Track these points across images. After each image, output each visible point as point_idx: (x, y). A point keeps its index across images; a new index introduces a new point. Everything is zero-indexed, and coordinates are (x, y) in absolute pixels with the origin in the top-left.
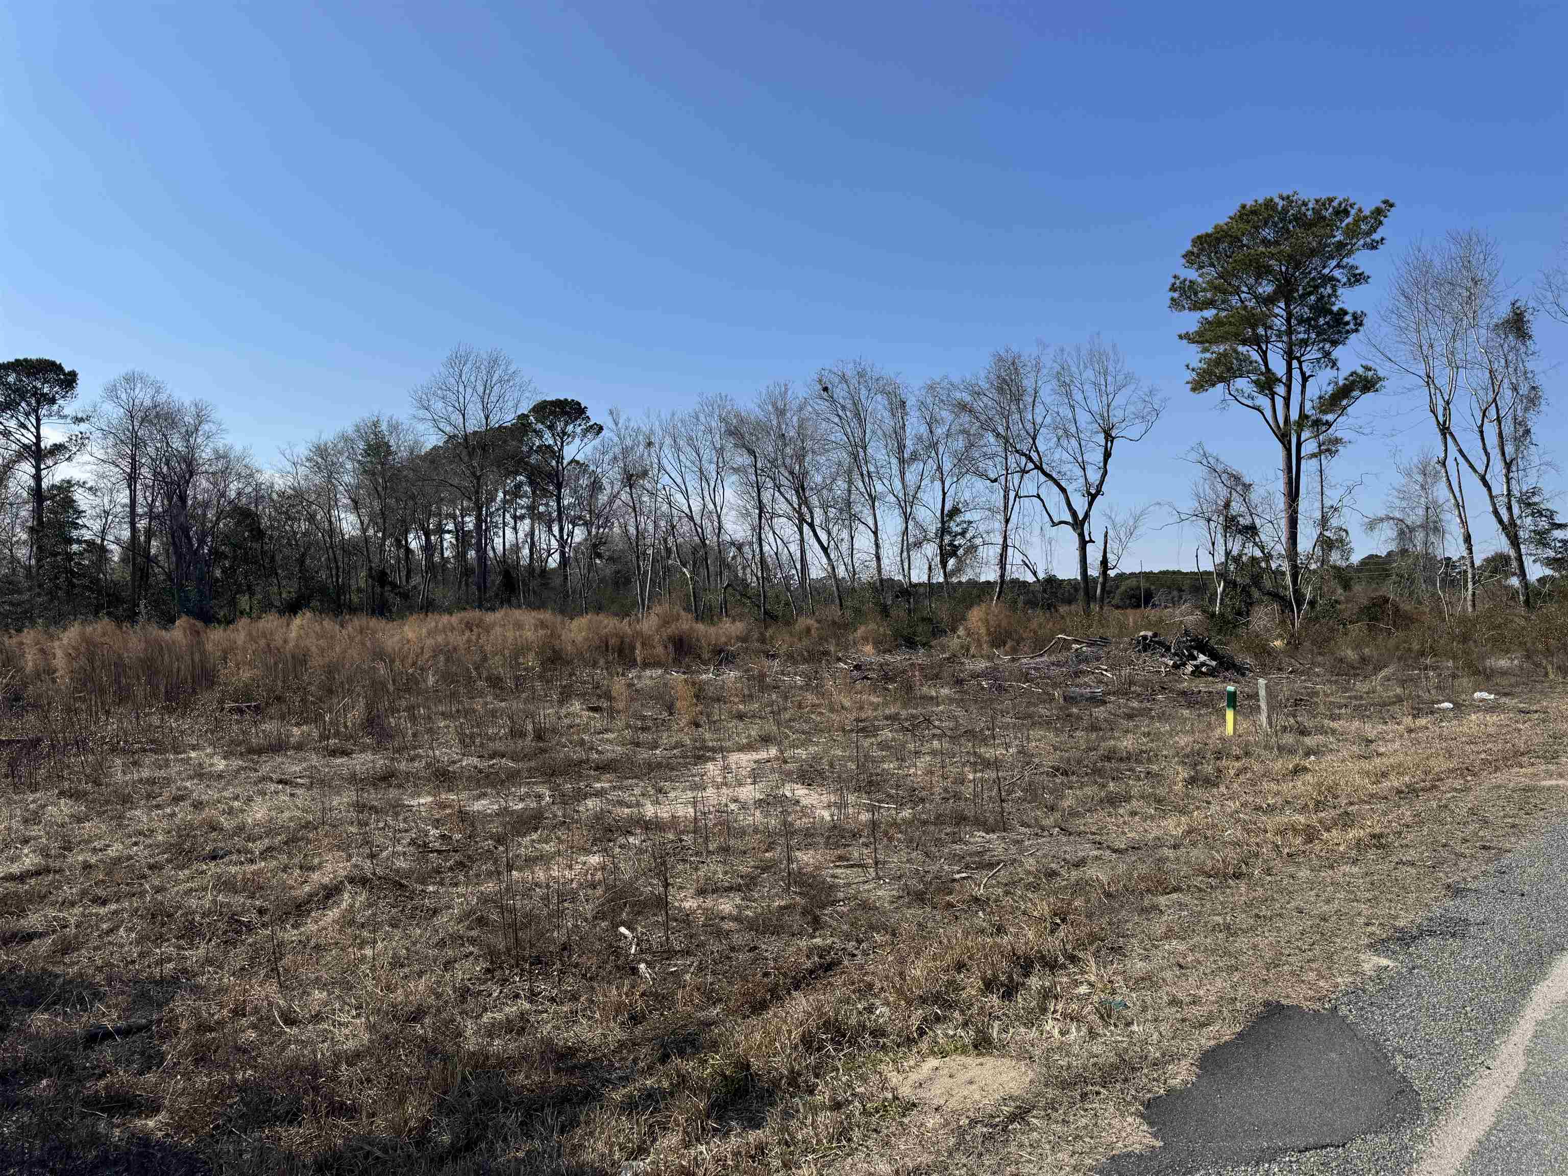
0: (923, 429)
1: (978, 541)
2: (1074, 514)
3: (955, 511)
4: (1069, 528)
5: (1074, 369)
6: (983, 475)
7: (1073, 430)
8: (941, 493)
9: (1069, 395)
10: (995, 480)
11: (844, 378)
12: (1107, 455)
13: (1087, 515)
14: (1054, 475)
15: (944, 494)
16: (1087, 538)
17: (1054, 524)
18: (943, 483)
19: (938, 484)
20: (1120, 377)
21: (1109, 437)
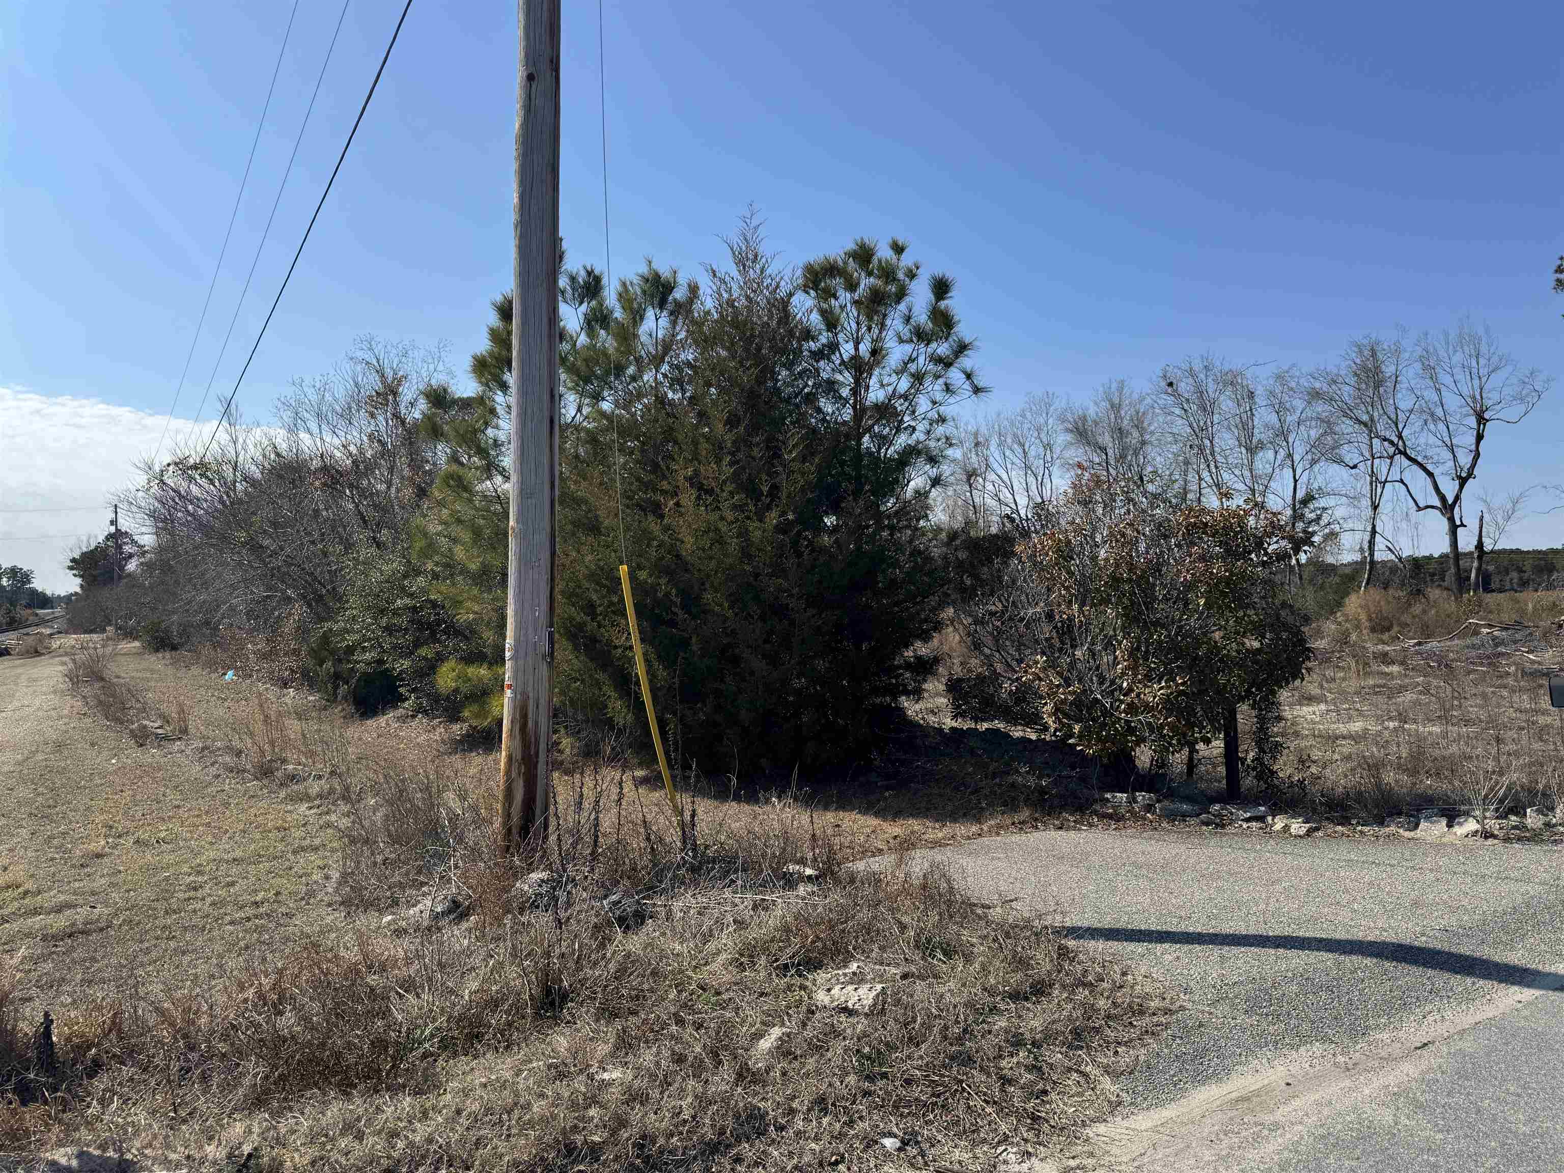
0: (1273, 419)
1: (1337, 528)
2: (1443, 498)
3: (1308, 499)
4: (1437, 512)
5: (1442, 353)
6: (1340, 461)
7: (1439, 412)
8: (1292, 480)
9: (1434, 378)
10: (1355, 467)
11: (1192, 373)
12: (1480, 437)
13: (1457, 498)
14: (1420, 459)
15: (1296, 481)
16: (1458, 523)
17: (1419, 509)
18: (1294, 471)
19: (1288, 472)
20: (1495, 359)
21: (1481, 419)
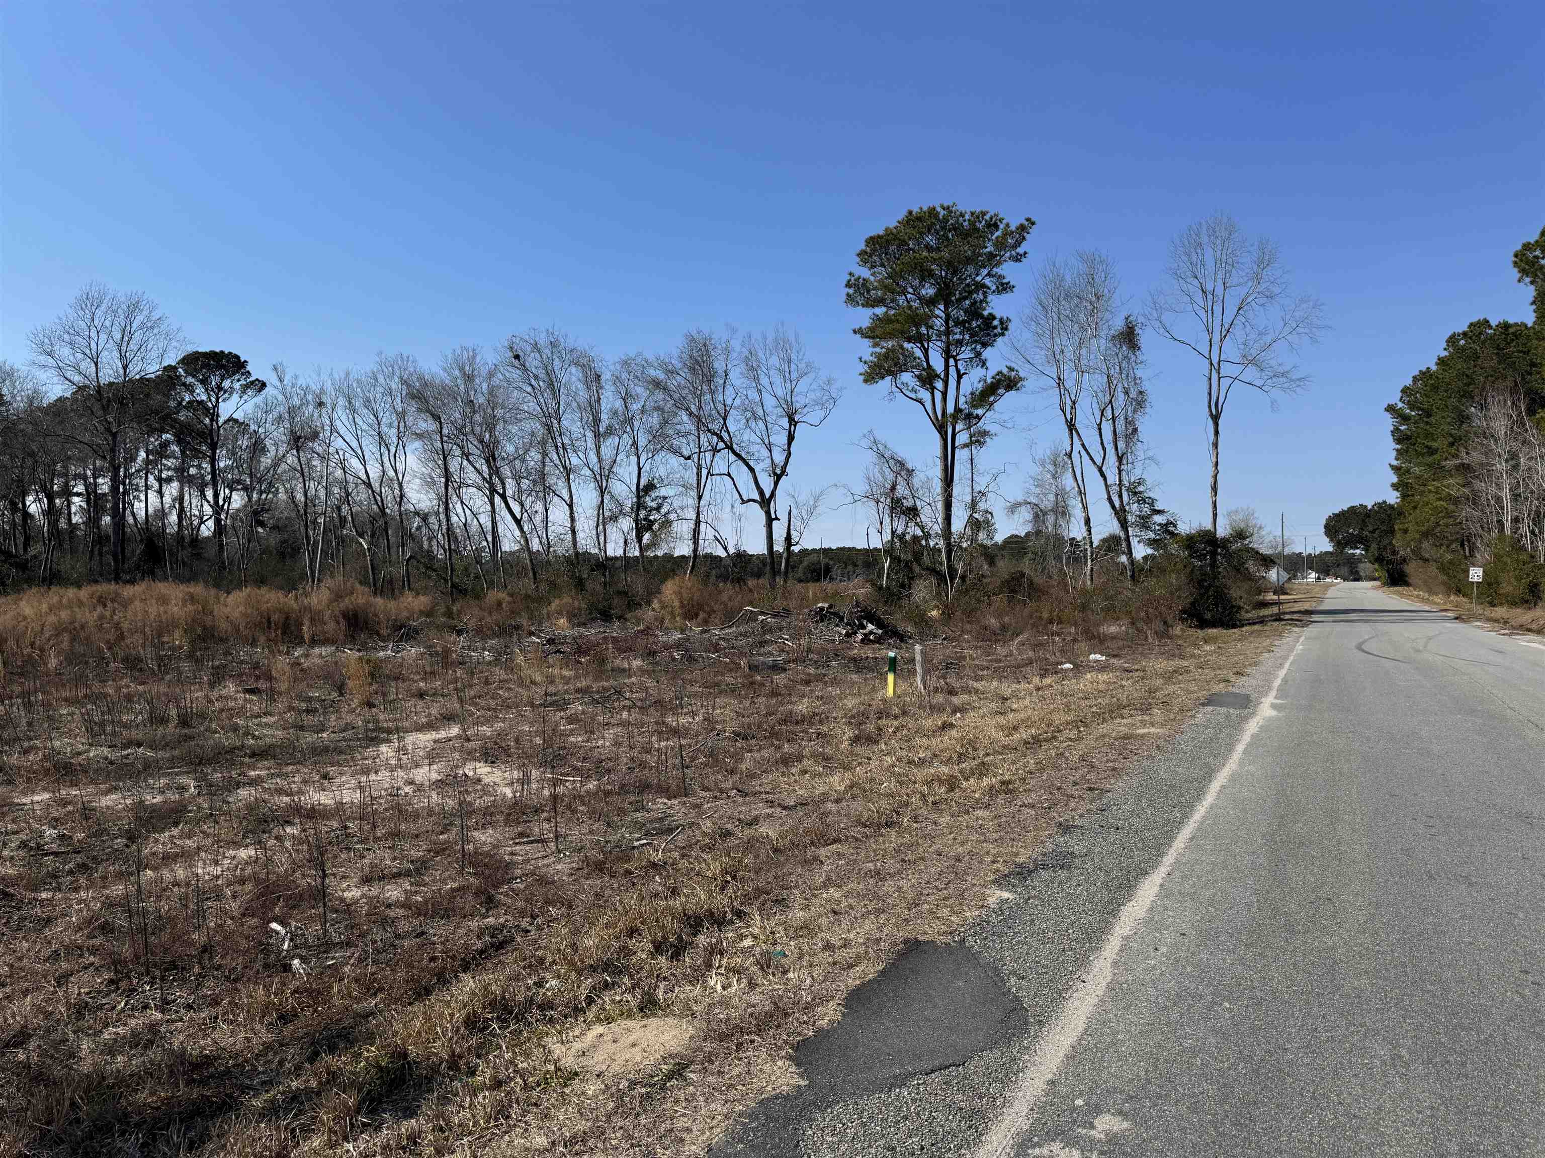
0: (619, 404)
1: (673, 516)
2: (761, 493)
3: (650, 487)
4: (757, 506)
5: (761, 355)
6: (677, 452)
7: (760, 413)
8: (636, 468)
9: (756, 379)
10: (689, 458)
11: (536, 347)
12: (791, 438)
13: (773, 494)
14: (743, 455)
15: (640, 469)
16: (773, 516)
17: (743, 502)
18: (638, 458)
19: (633, 459)
20: (802, 366)
21: (792, 422)
